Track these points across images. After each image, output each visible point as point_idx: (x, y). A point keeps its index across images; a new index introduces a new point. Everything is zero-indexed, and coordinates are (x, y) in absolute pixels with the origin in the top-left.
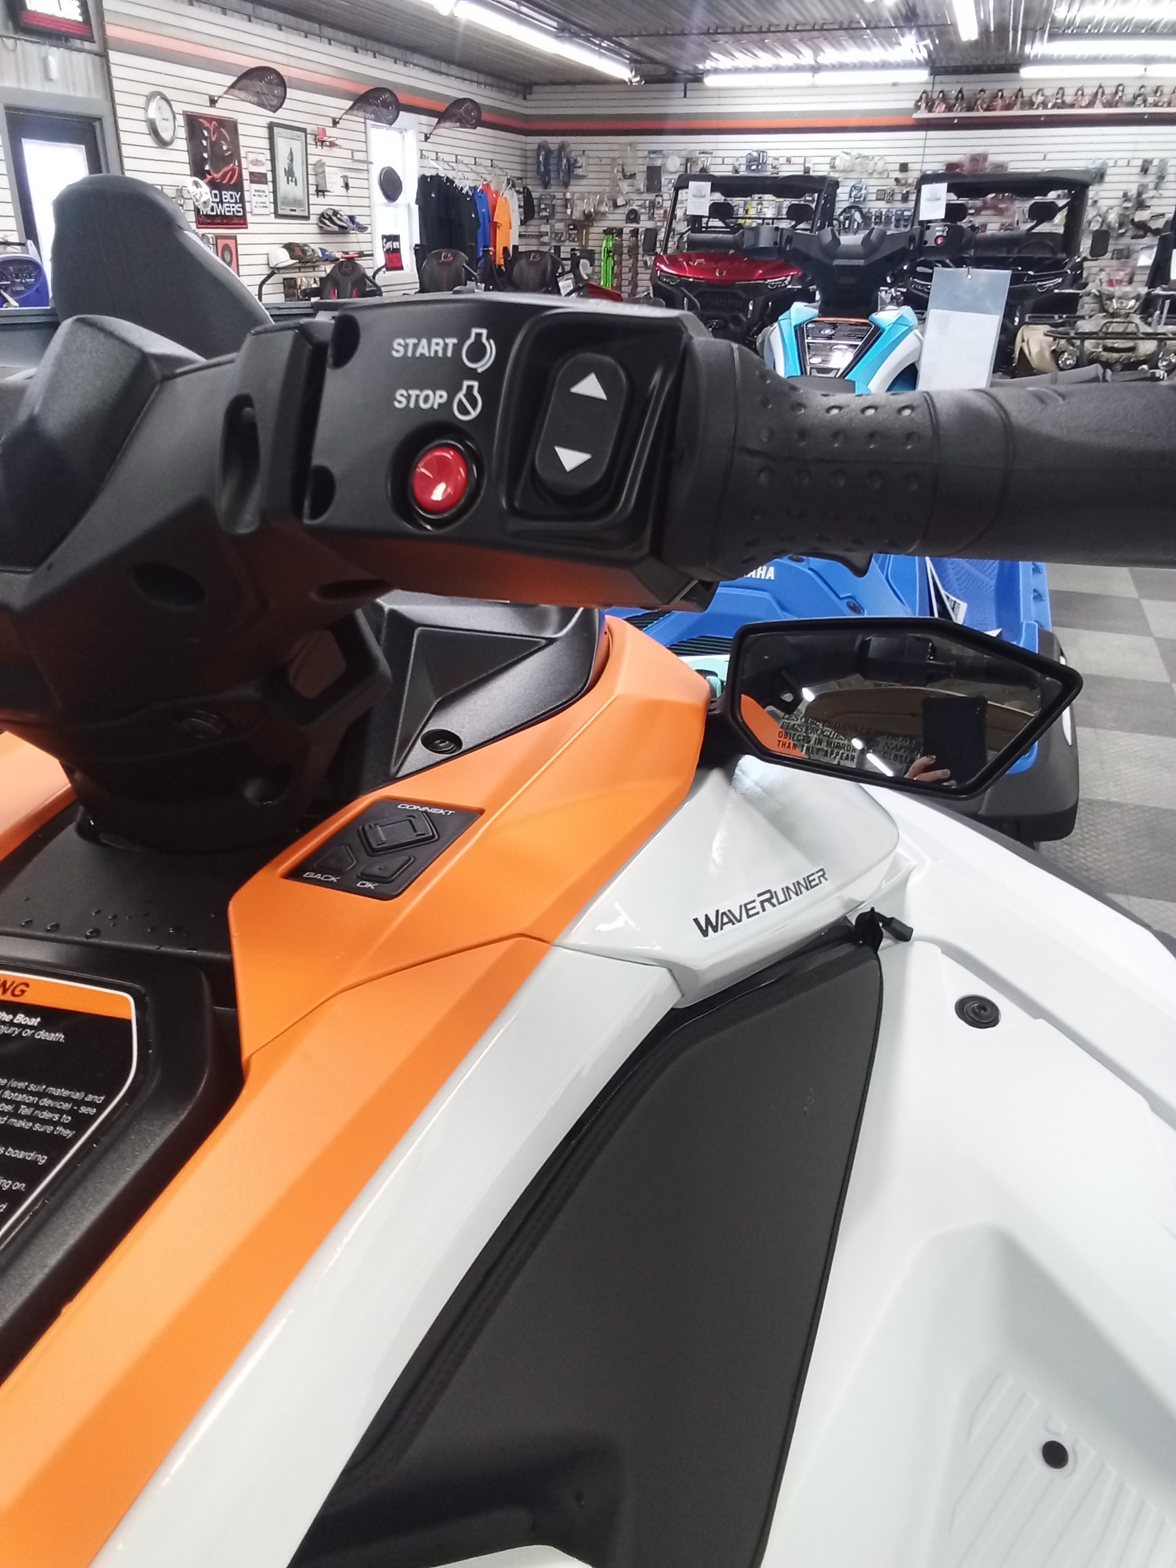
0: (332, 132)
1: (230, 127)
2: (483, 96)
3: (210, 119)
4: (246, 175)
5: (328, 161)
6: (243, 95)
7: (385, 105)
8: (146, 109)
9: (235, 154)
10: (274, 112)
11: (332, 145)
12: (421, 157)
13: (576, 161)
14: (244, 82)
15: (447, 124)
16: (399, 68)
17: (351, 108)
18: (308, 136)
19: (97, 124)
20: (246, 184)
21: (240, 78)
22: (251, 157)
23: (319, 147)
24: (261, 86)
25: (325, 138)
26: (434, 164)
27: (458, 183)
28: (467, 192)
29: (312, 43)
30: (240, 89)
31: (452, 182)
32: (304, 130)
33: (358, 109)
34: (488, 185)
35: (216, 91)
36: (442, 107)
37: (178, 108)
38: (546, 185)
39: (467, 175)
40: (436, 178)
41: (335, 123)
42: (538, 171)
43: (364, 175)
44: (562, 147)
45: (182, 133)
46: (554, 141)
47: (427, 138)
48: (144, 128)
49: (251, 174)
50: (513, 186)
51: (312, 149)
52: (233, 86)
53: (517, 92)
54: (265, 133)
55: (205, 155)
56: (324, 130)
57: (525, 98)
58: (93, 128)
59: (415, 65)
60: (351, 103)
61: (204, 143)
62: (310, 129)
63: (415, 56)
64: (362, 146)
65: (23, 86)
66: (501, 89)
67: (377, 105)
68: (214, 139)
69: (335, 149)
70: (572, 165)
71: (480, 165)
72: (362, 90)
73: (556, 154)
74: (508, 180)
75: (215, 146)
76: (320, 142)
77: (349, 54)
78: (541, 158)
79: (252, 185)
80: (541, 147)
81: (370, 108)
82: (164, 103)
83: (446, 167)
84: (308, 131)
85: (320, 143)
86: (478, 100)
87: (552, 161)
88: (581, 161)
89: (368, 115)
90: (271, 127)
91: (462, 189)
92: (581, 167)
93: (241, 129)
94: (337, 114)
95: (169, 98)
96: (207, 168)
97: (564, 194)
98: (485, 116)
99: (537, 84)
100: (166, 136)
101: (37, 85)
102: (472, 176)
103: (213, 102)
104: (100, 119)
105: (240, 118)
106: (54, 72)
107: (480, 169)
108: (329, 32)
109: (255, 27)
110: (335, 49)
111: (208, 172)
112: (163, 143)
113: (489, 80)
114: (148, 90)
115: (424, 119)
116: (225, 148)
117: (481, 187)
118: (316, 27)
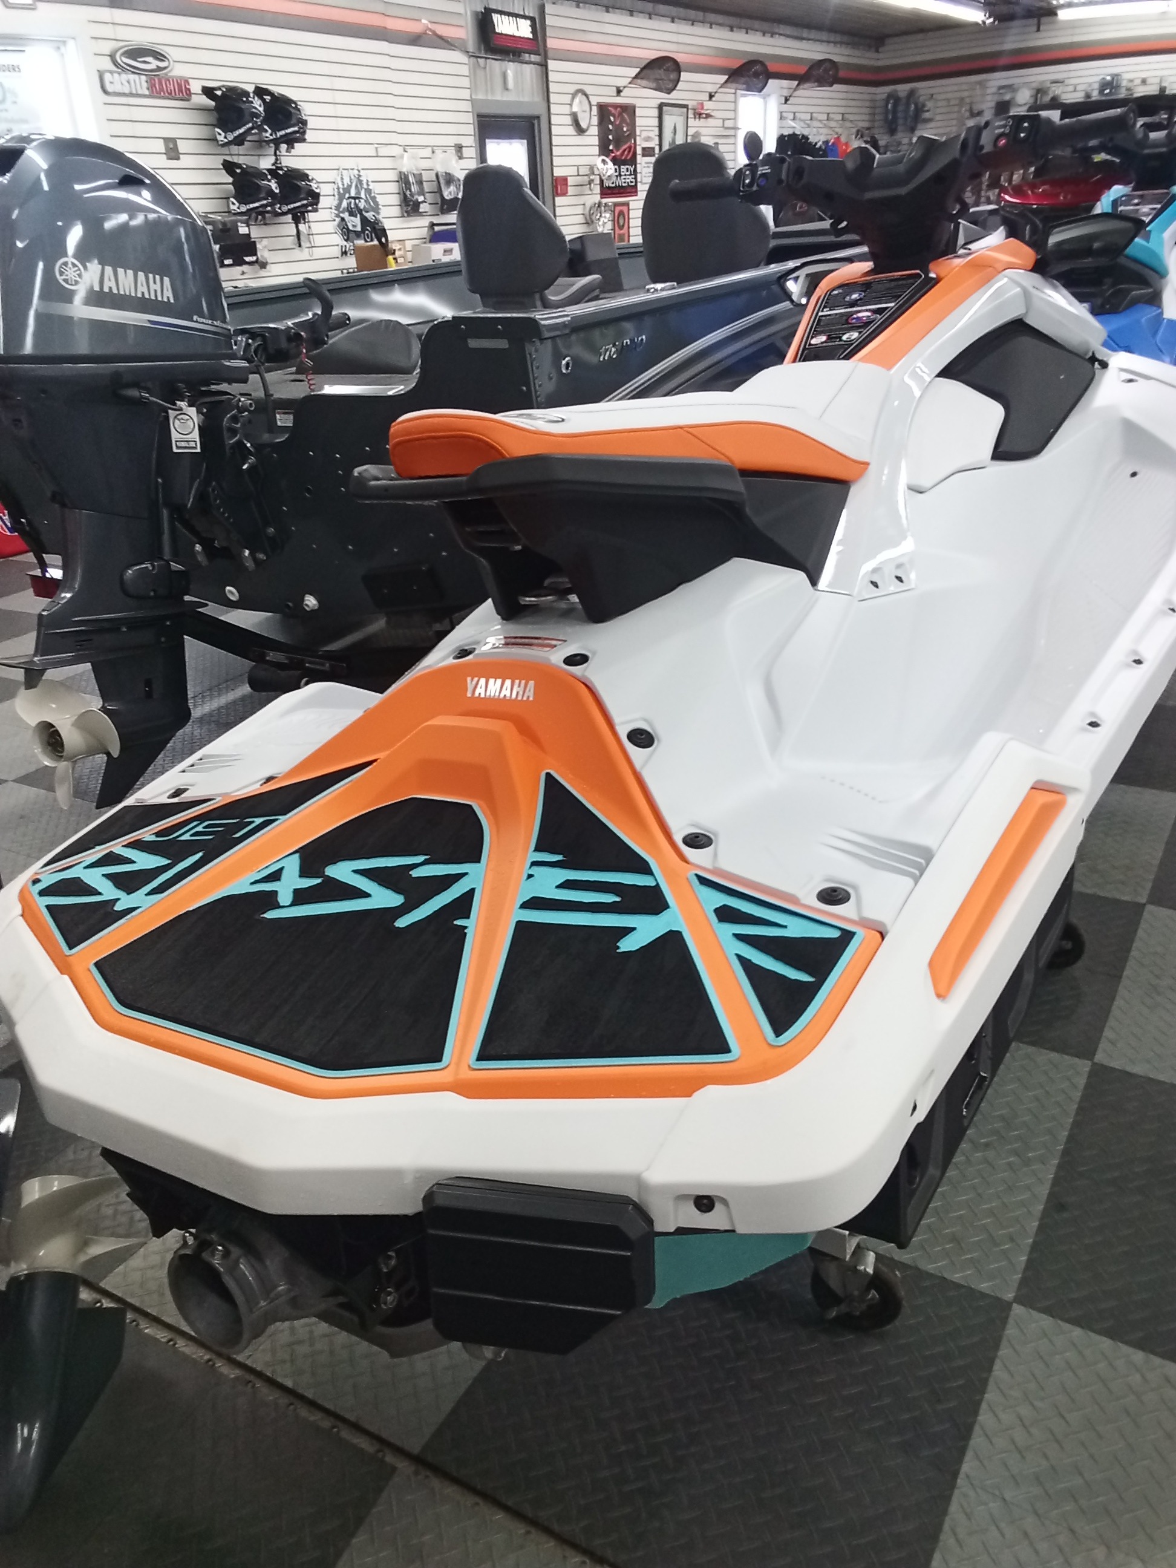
0: (709, 105)
1: (629, 110)
2: (838, 54)
3: (616, 106)
4: (639, 151)
5: (703, 131)
6: (644, 83)
7: (756, 75)
8: (571, 105)
9: (632, 134)
10: (669, 93)
11: (708, 116)
12: (781, 119)
13: (924, 106)
14: (645, 71)
15: (806, 85)
16: (767, 40)
17: (726, 82)
18: (690, 111)
19: (536, 122)
20: (639, 158)
21: (642, 69)
22: (644, 134)
23: (697, 120)
24: (660, 73)
25: (702, 112)
26: (793, 124)
27: (812, 139)
28: (820, 147)
29: (700, 30)
30: (642, 79)
31: (807, 138)
32: (686, 106)
33: (732, 82)
34: (838, 139)
35: (621, 82)
36: (802, 70)
37: (594, 100)
38: (892, 131)
39: (821, 131)
40: (793, 136)
41: (711, 96)
42: (886, 120)
43: (731, 140)
44: (912, 93)
45: (595, 120)
46: (903, 89)
47: (786, 100)
48: (568, 120)
49: (644, 149)
50: (862, 137)
51: (691, 122)
52: (636, 77)
53: (870, 47)
54: (655, 112)
55: (611, 137)
56: (702, 105)
57: (877, 51)
58: (533, 125)
59: (781, 35)
60: (726, 77)
61: (611, 127)
62: (691, 104)
63: (782, 26)
64: (731, 115)
65: (490, 98)
66: (854, 45)
67: (749, 76)
68: (617, 123)
69: (710, 120)
70: (920, 109)
71: (832, 120)
72: (736, 64)
73: (904, 101)
74: (858, 131)
75: (619, 128)
76: (699, 115)
77: (724, 33)
78: (890, 106)
79: (644, 158)
80: (890, 96)
81: (743, 80)
82: (584, 97)
83: (802, 124)
84: (690, 107)
85: (697, 116)
86: (836, 59)
87: (901, 108)
88: (929, 105)
89: (740, 86)
90: (661, 107)
91: (816, 144)
92: (928, 111)
93: (638, 112)
94: (711, 88)
95: (588, 92)
96: (611, 147)
97: (911, 139)
98: (842, 74)
99: (889, 36)
100: (584, 125)
101: (499, 96)
102: (824, 131)
103: (619, 92)
104: (538, 117)
105: (638, 103)
106: (511, 84)
107: (832, 124)
108: (712, 17)
109: (655, 23)
110: (716, 32)
111: (612, 151)
112: (580, 131)
113: (845, 38)
114: (572, 89)
115: (785, 83)
116: (625, 129)
117: (832, 141)
118: (700, 15)
